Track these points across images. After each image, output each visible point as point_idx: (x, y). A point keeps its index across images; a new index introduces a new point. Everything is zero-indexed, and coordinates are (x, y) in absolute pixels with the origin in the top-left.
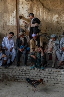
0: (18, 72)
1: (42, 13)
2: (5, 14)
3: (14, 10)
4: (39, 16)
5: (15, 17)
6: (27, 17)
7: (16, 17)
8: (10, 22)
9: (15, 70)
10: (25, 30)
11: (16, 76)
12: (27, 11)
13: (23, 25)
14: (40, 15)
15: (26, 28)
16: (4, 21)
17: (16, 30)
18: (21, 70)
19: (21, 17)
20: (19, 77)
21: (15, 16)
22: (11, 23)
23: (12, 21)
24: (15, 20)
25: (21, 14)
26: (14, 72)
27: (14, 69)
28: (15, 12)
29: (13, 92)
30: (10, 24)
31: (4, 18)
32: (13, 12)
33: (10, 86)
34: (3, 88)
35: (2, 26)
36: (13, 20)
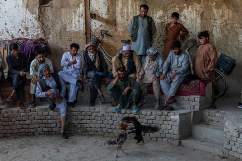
0: (88, 117)
1: (133, 7)
2: (63, 10)
3: (81, 3)
4: (128, 13)
5: (82, 15)
6: (105, 16)
7: (84, 15)
8: (73, 25)
9: (83, 114)
10: (100, 39)
11: (86, 125)
12: (104, 5)
13: (97, 31)
14: (129, 11)
15: (102, 36)
16: (62, 23)
17: (84, 40)
18: (95, 114)
19: (94, 16)
20: (90, 127)
21: (82, 13)
22: (75, 27)
23: (77, 23)
24: (82, 20)
25: (94, 10)
26: (81, 117)
27: (82, 112)
28: (82, 5)
29: (80, 154)
30: (73, 29)
31: (60, 17)
32: (78, 6)
33: (75, 143)
34: (62, 146)
35: (58, 32)
36: (79, 21)
